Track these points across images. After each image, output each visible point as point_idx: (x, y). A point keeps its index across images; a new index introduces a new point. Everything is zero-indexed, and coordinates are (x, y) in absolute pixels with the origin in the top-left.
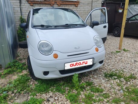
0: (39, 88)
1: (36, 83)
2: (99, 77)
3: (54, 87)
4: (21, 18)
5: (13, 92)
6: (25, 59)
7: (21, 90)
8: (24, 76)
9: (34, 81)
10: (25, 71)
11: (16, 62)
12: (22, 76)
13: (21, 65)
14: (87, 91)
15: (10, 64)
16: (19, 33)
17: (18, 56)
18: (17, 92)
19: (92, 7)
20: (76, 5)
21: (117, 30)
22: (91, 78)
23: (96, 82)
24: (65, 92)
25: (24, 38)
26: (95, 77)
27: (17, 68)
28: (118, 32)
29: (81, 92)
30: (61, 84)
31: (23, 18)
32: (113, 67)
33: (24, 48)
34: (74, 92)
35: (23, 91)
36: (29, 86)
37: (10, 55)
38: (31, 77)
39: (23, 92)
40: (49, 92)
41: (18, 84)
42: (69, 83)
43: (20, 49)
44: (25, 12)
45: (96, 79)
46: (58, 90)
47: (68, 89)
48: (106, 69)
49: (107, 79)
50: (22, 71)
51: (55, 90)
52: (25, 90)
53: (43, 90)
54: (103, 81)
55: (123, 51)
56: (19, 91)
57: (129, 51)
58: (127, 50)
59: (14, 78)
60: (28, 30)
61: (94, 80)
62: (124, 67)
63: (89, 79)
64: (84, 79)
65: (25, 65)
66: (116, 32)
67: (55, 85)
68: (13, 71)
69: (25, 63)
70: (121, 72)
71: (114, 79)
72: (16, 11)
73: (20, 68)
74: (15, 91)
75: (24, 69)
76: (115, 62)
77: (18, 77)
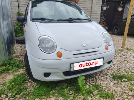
0: (39, 91)
1: (34, 85)
2: (107, 78)
3: (56, 91)
4: (19, 13)
5: (7, 96)
6: (22, 56)
7: (16, 94)
8: (20, 76)
9: (32, 82)
10: (22, 70)
11: (12, 59)
12: (18, 75)
13: (17, 63)
14: (95, 96)
15: (4, 62)
16: (16, 28)
17: (15, 53)
18: (11, 95)
19: (92, 4)
20: (76, 2)
21: (117, 28)
22: (98, 80)
23: (104, 85)
24: (69, 97)
25: (21, 34)
26: (102, 78)
27: (12, 66)
28: (118, 31)
29: (88, 97)
30: (64, 87)
31: (20, 12)
32: (119, 67)
33: (21, 44)
34: (80, 97)
35: (19, 94)
36: (26, 89)
37: (5, 51)
38: (28, 78)
39: (18, 96)
40: (50, 97)
41: (13, 86)
42: (73, 85)
43: (17, 45)
44: (23, 7)
45: (104, 81)
46: (60, 94)
47: (73, 93)
48: (112, 70)
49: (116, 82)
50: (18, 69)
51: (57, 94)
52: (21, 94)
53: (43, 95)
54: (112, 84)
55: (126, 50)
56: (14, 95)
57: (132, 50)
58: (131, 49)
59: (8, 78)
60: (26, 23)
61: (101, 83)
62: (132, 68)
63: (95, 81)
64: (89, 80)
65: (22, 62)
66: (116, 30)
67: (57, 88)
68: (8, 70)
69: (22, 60)
70: (130, 73)
71: (124, 82)
72: (14, 5)
73: (16, 66)
74: (9, 95)
75: (20, 68)
76: (121, 62)
77: (14, 77)
